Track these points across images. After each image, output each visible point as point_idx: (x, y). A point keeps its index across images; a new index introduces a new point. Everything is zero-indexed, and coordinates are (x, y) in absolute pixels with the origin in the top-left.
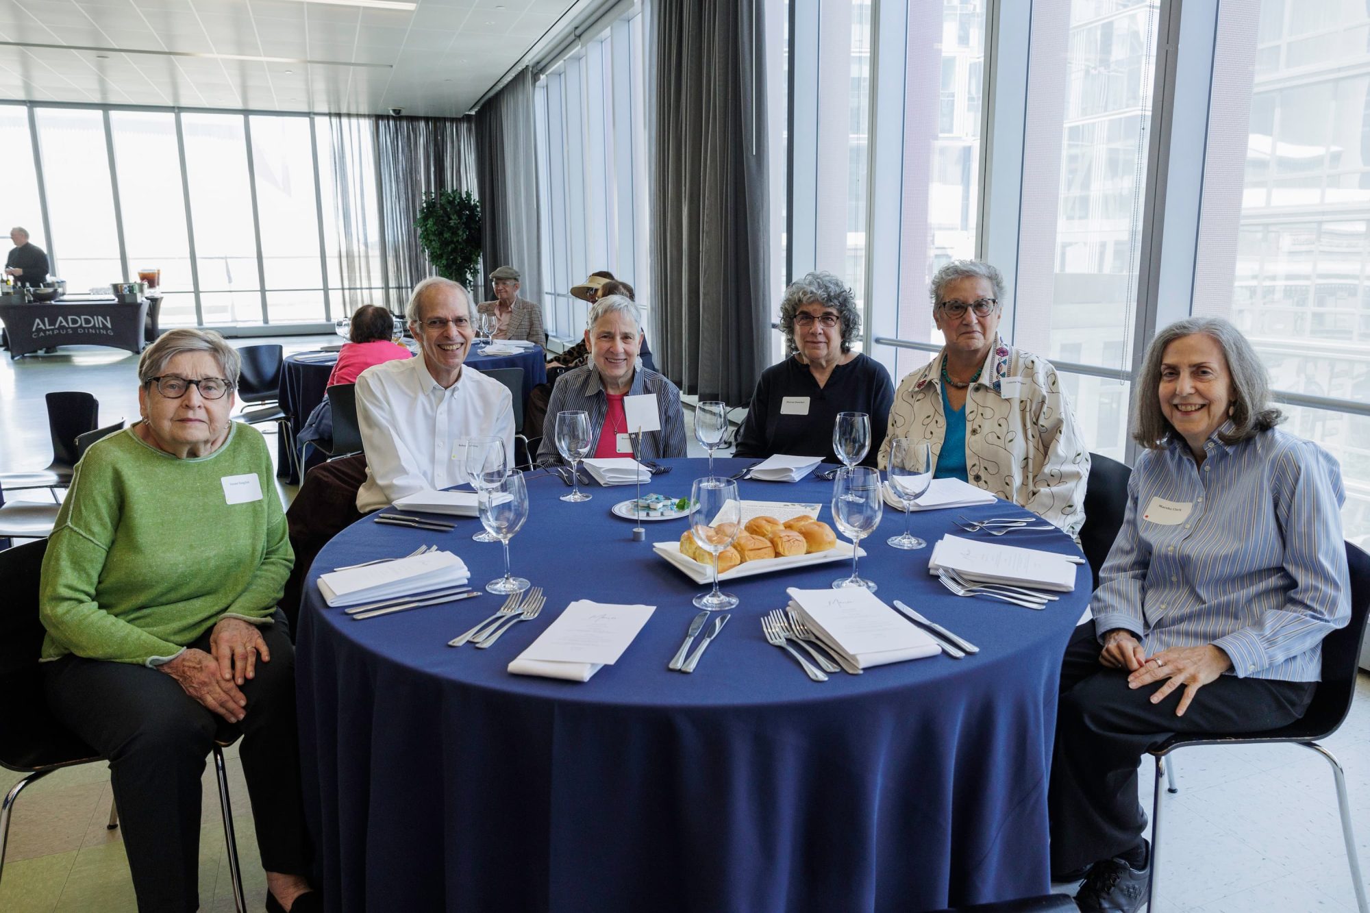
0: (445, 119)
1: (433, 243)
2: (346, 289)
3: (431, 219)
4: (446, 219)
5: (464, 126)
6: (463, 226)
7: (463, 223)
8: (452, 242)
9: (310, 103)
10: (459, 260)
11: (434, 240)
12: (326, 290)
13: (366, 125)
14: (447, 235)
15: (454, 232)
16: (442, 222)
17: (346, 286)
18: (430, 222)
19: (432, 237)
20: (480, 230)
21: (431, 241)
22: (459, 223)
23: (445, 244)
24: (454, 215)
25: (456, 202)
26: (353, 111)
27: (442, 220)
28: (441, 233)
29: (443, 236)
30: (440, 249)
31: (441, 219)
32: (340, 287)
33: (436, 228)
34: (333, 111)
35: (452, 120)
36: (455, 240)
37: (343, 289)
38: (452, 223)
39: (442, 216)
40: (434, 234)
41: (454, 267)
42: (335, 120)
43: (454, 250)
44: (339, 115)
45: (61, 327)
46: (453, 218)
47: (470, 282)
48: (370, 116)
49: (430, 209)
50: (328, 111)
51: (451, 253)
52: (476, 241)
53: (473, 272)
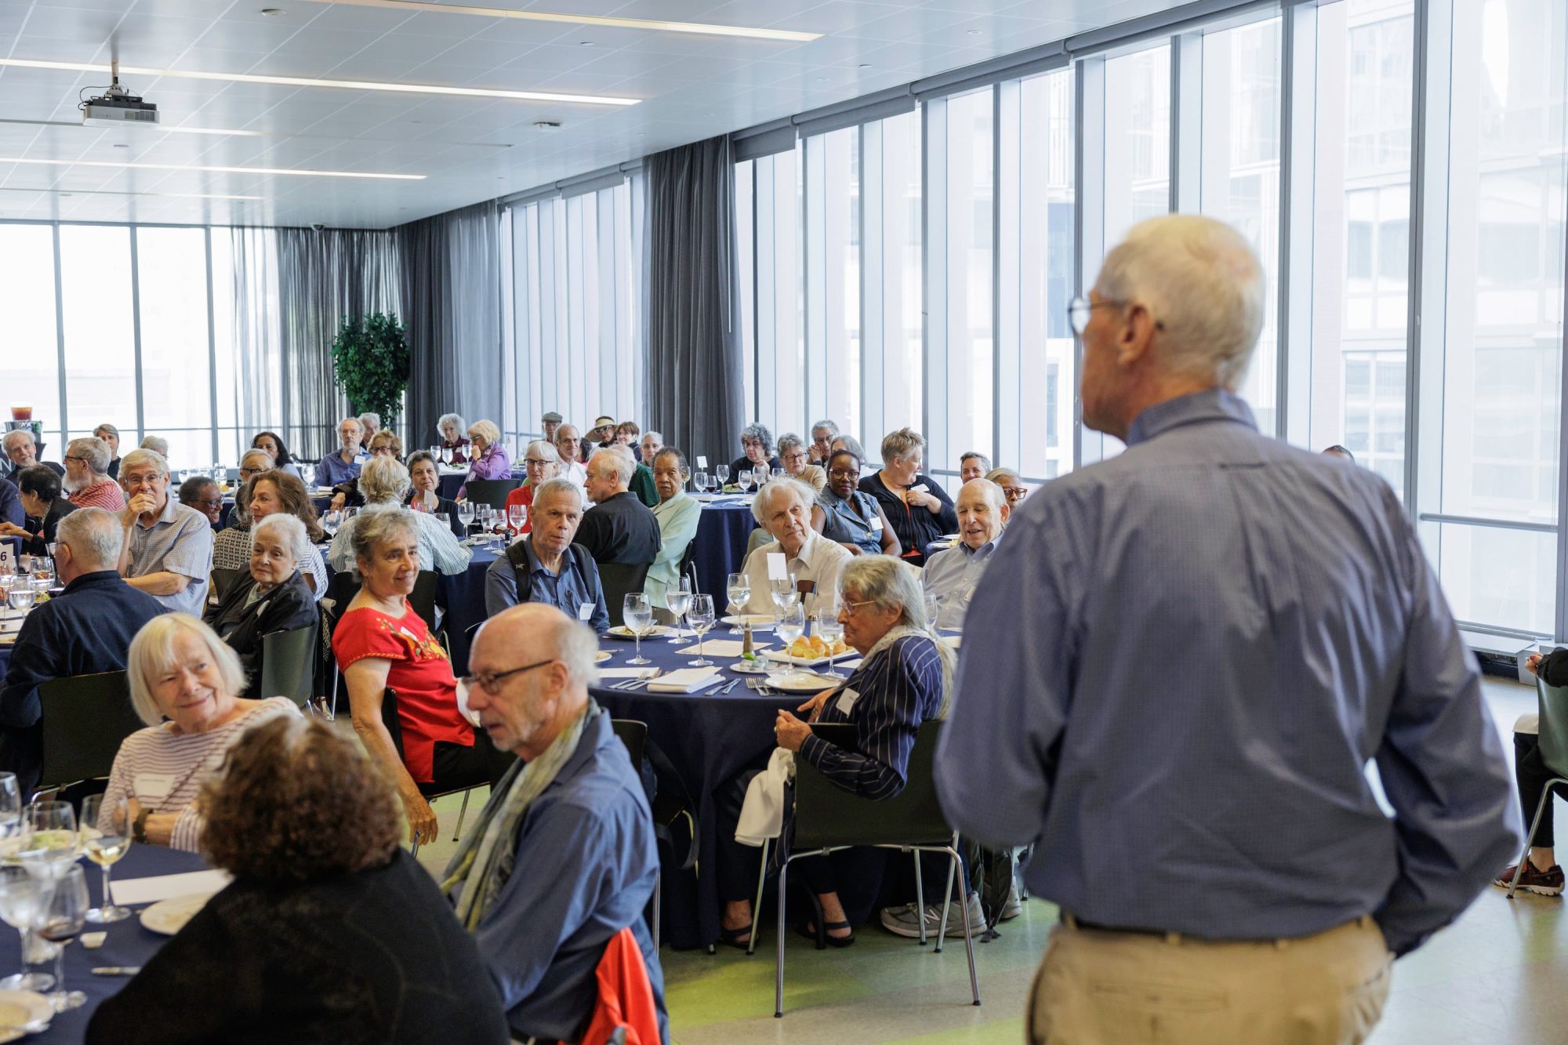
0: (362, 231)
1: (353, 374)
2: (241, 428)
3: (353, 348)
4: (368, 347)
5: (386, 238)
6: (390, 355)
7: (390, 352)
8: (376, 374)
9: (207, 214)
10: (383, 394)
11: (354, 371)
12: (214, 429)
13: (271, 235)
14: (370, 366)
15: (379, 362)
16: (365, 353)
17: (241, 424)
18: (351, 351)
19: (351, 368)
21: (349, 372)
22: (385, 352)
23: (367, 375)
24: (379, 343)
25: (383, 328)
26: (258, 223)
27: (365, 348)
28: (363, 364)
29: (365, 367)
30: (360, 381)
31: (363, 346)
32: (234, 425)
33: (357, 357)
34: (235, 223)
35: (372, 231)
36: (379, 371)
37: (237, 428)
38: (376, 351)
39: (365, 344)
40: (355, 365)
41: (376, 403)
42: (236, 232)
43: (376, 383)
44: (243, 227)
46: (379, 346)
47: (393, 419)
48: (276, 228)
49: (351, 335)
50: (229, 223)
51: (373, 386)
52: (403, 372)
53: (396, 408)
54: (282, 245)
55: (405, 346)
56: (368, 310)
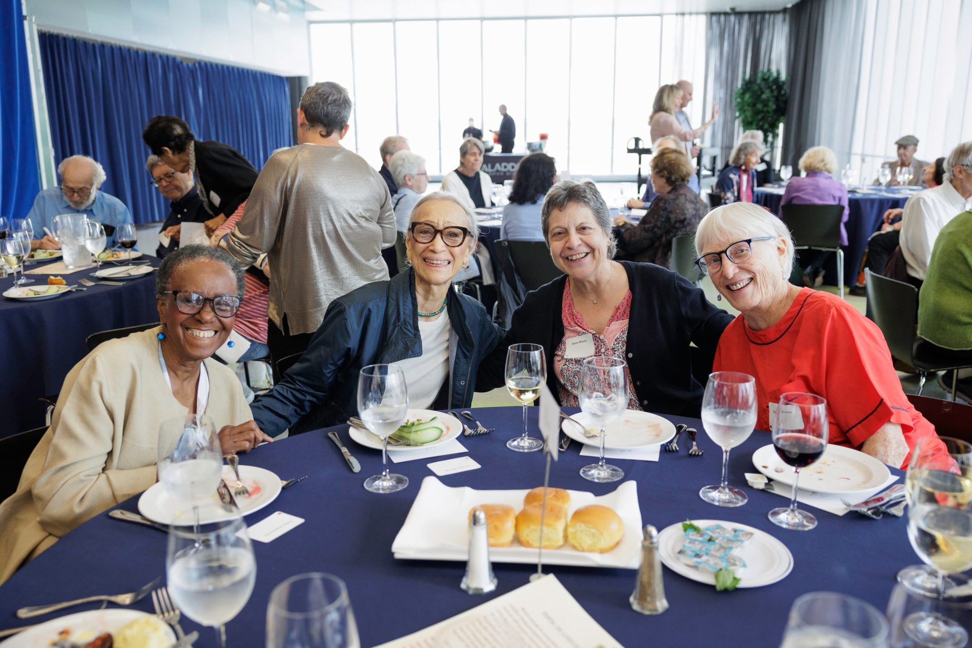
0: (763, 13)
3: (749, 94)
4: (759, 93)
5: (780, 17)
6: (774, 99)
7: (774, 97)
8: (762, 112)
9: (662, 6)
10: (766, 126)
11: (748, 110)
13: (703, 19)
15: (765, 103)
16: (757, 97)
18: (747, 96)
19: (746, 108)
20: (786, 102)
21: (745, 111)
22: (771, 97)
23: (757, 113)
24: (767, 90)
26: (693, 10)
27: (757, 94)
28: (754, 105)
29: (756, 107)
30: (752, 117)
33: (751, 100)
34: (679, 11)
35: (770, 13)
36: (765, 110)
38: (764, 96)
39: (757, 91)
40: (749, 105)
42: (680, 18)
43: (763, 118)
44: (683, 14)
45: (498, 171)
46: (767, 92)
47: (772, 144)
48: (706, 13)
49: (748, 85)
50: (675, 11)
51: (760, 120)
52: (782, 110)
53: (775, 136)
54: (710, 26)
55: (785, 93)
56: (763, 67)
